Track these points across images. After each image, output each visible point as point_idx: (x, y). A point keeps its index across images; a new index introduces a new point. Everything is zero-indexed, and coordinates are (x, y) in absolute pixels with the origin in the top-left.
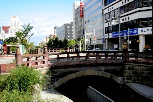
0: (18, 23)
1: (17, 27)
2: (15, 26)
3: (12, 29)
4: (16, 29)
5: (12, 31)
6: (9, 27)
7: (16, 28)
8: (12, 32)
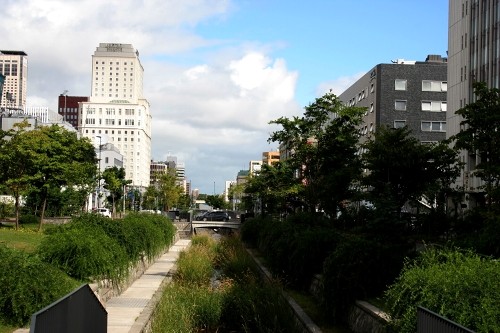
0: (128, 77)
1: (120, 98)
2: (114, 93)
3: (97, 107)
4: (117, 108)
5: (96, 116)
6: (85, 99)
7: (118, 102)
8: (97, 122)
